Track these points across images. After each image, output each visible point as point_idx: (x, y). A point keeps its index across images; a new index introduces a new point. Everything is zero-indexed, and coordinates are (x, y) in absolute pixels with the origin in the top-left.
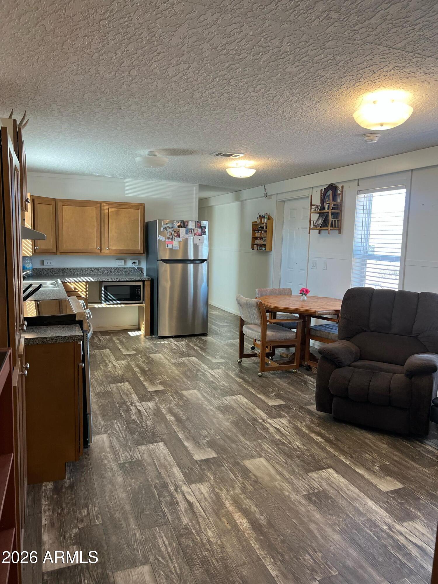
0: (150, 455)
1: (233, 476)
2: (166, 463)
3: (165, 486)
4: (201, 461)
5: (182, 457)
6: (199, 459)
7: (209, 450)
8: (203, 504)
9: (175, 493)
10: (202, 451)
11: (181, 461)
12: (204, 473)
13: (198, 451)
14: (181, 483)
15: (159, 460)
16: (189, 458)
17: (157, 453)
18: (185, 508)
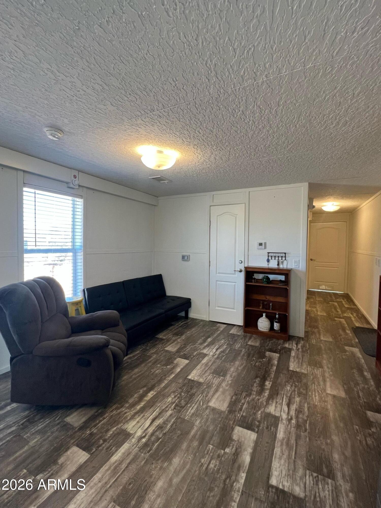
0: (295, 470)
1: (245, 405)
2: (284, 447)
3: (298, 426)
4: (253, 430)
5: (266, 445)
6: (253, 433)
7: (235, 437)
8: (281, 401)
9: (294, 417)
10: (243, 440)
11: (269, 441)
12: (261, 419)
13: (246, 442)
14: (284, 422)
15: (289, 457)
16: (261, 440)
17: (286, 468)
18: (293, 405)
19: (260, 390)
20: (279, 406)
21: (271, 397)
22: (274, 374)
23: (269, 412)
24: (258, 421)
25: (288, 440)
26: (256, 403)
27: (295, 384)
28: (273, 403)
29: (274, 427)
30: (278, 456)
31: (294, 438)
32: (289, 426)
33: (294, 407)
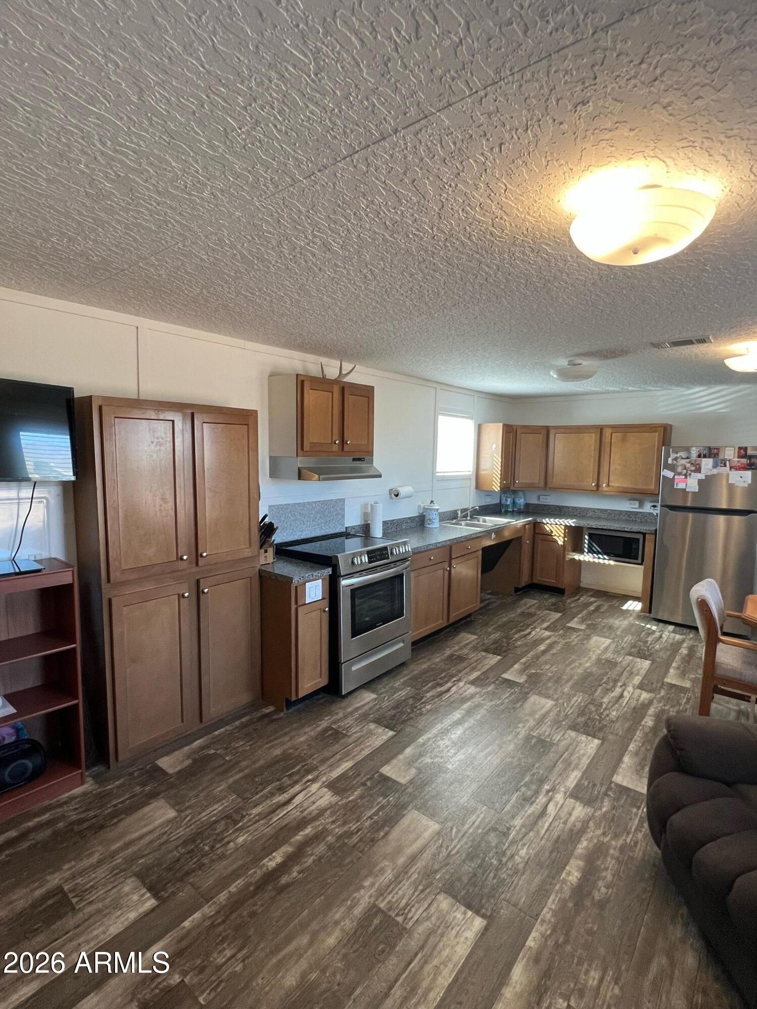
19: (598, 858)
20: (563, 815)
21: (575, 835)
22: (545, 910)
23: (586, 807)
24: (609, 796)
25: (565, 769)
26: (610, 828)
27: (500, 861)
28: (574, 822)
29: (583, 784)
30: (586, 757)
31: (557, 769)
32: (557, 782)
33: (532, 809)
